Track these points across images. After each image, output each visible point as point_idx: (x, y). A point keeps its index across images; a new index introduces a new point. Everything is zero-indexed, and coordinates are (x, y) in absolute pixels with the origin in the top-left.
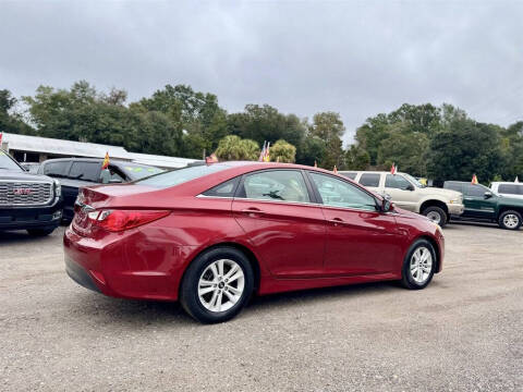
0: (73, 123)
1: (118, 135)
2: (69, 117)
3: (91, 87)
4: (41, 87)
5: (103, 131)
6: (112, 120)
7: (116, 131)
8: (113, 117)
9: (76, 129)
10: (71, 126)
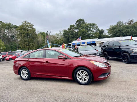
0: (117, 32)
1: (129, 33)
2: (116, 31)
3: (122, 22)
4: (111, 26)
5: (125, 33)
6: (127, 29)
7: (129, 32)
8: (127, 28)
9: (118, 34)
10: (117, 33)
